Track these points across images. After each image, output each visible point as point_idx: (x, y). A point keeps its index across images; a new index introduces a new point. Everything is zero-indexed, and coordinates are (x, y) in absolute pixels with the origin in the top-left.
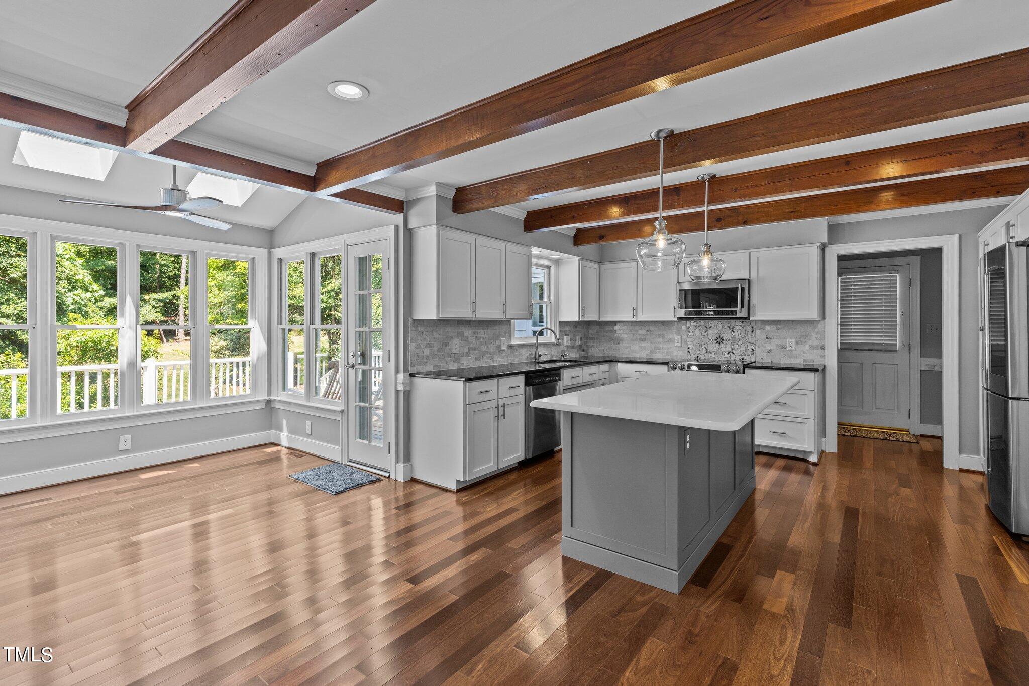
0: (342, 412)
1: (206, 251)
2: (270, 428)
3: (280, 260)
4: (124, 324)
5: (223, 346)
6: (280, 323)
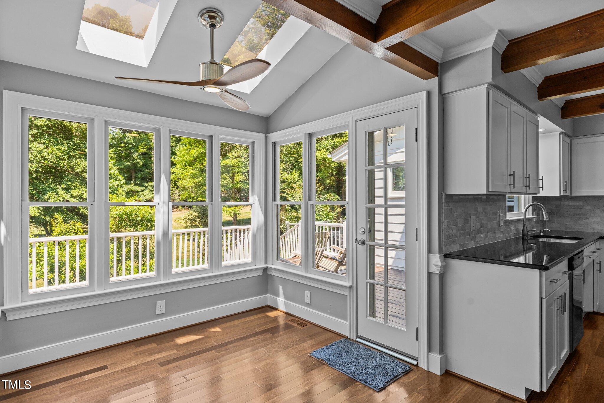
0: (351, 287)
1: (220, 136)
2: (266, 293)
3: (274, 144)
4: (160, 200)
5: (195, 216)
6: (274, 200)
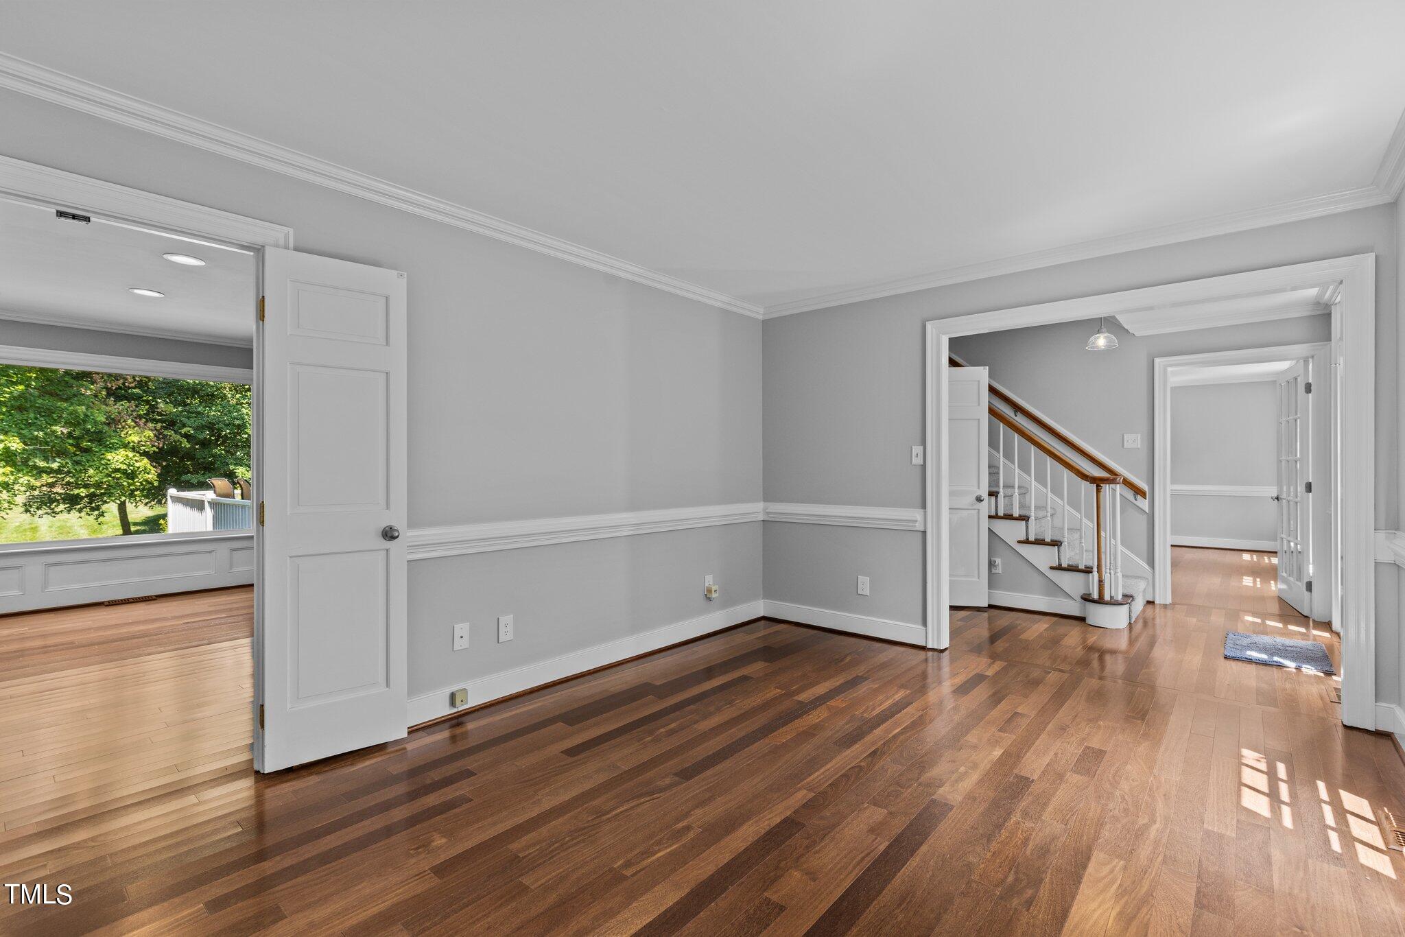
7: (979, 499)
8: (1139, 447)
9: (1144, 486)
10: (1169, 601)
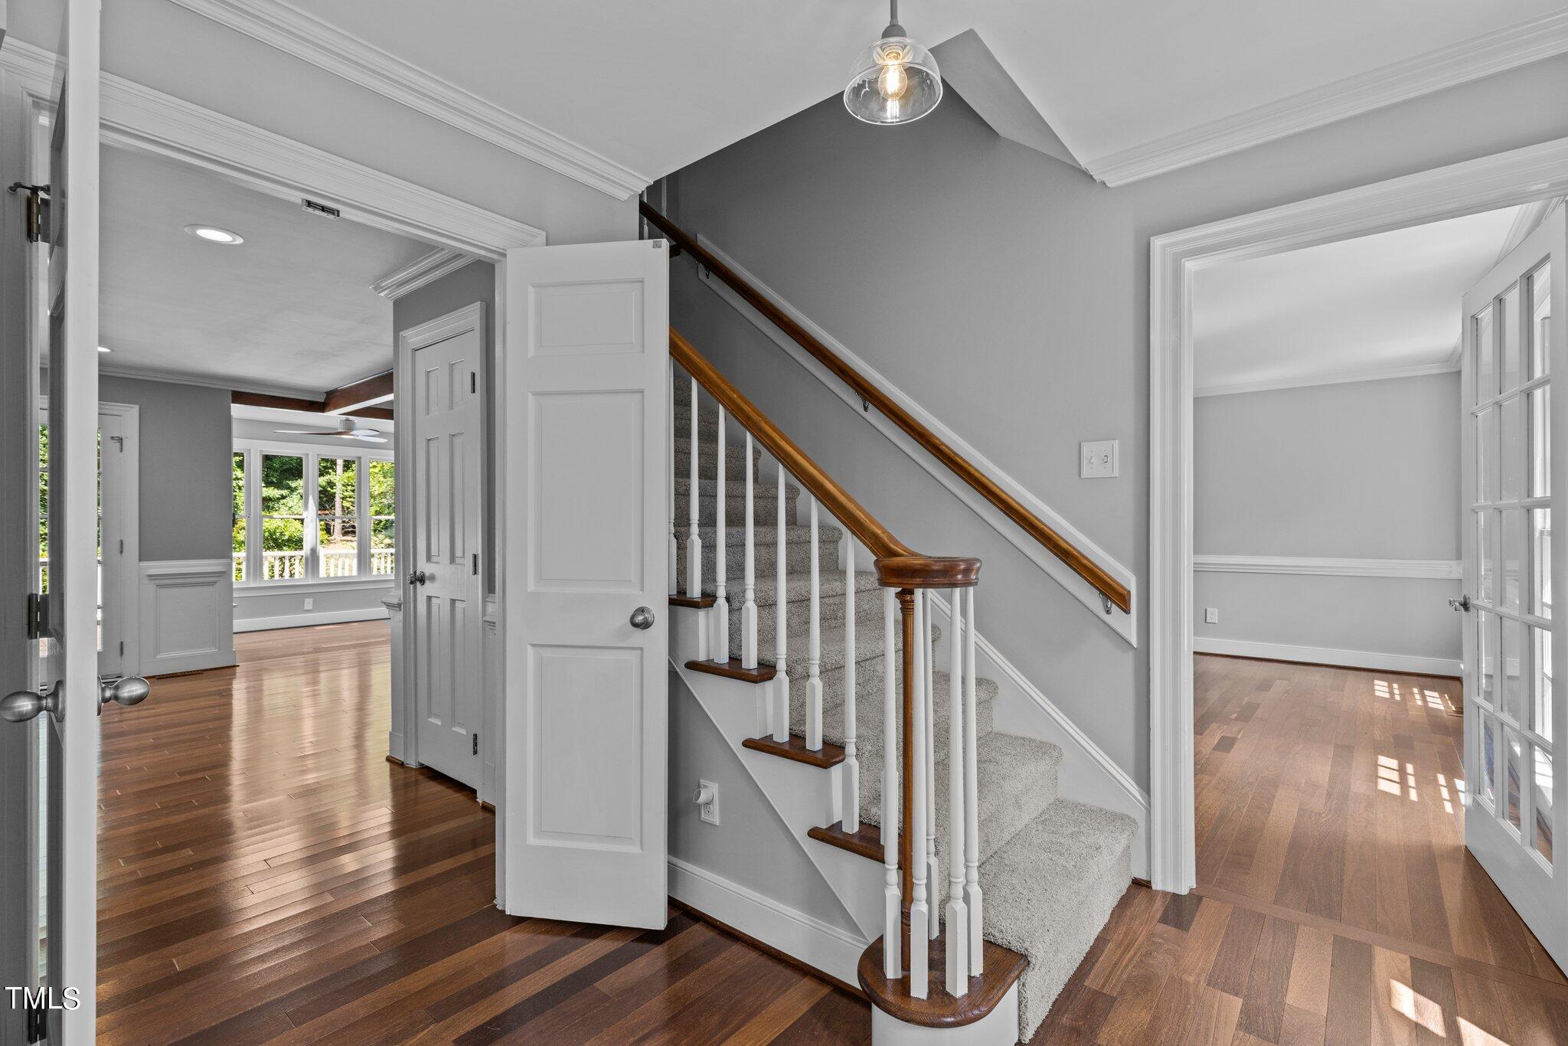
7: (640, 622)
8: (1117, 474)
9: (1126, 577)
10: (1186, 883)
